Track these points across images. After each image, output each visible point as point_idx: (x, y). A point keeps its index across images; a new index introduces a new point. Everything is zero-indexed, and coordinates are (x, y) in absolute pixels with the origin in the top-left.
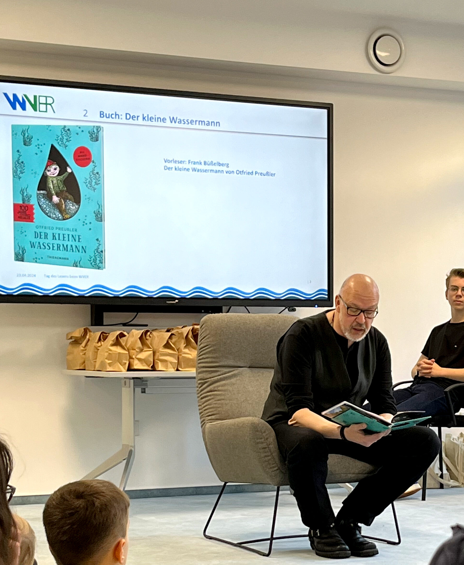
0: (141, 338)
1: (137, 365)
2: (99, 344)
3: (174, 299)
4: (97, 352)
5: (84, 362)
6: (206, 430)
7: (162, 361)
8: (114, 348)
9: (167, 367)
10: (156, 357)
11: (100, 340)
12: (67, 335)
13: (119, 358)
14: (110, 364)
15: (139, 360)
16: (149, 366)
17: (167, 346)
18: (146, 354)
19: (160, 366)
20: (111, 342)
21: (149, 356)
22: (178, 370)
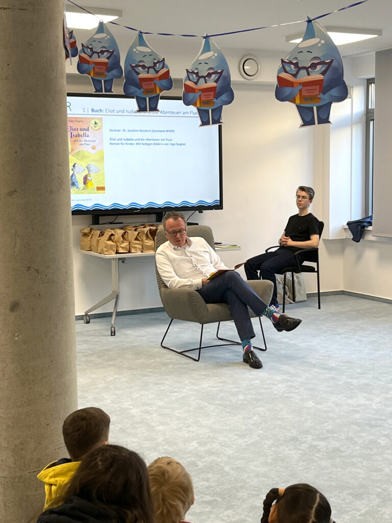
0: (122, 236)
1: (121, 250)
2: (99, 238)
3: (138, 209)
4: (98, 243)
5: (91, 247)
6: (162, 292)
7: (134, 247)
8: (108, 242)
9: (136, 250)
10: (131, 246)
11: (100, 236)
12: (80, 231)
13: (111, 247)
14: (106, 251)
15: (122, 247)
16: (127, 250)
17: (136, 239)
18: (125, 244)
19: (133, 250)
20: (107, 239)
21: (127, 245)
22: (142, 252)
